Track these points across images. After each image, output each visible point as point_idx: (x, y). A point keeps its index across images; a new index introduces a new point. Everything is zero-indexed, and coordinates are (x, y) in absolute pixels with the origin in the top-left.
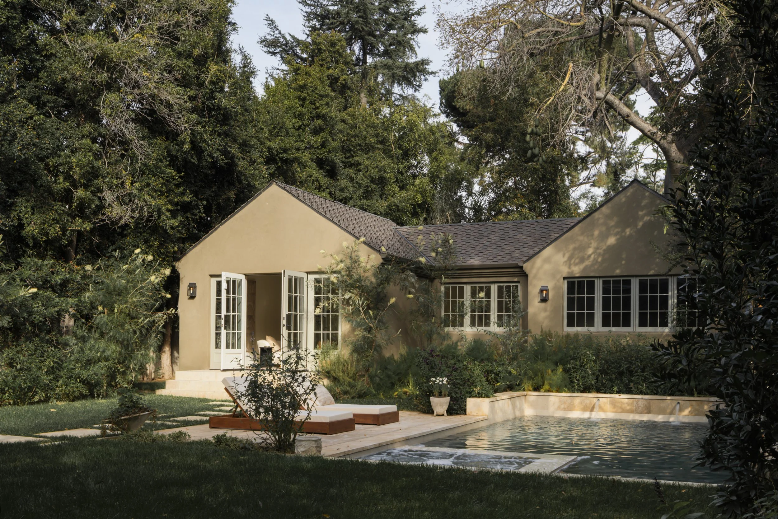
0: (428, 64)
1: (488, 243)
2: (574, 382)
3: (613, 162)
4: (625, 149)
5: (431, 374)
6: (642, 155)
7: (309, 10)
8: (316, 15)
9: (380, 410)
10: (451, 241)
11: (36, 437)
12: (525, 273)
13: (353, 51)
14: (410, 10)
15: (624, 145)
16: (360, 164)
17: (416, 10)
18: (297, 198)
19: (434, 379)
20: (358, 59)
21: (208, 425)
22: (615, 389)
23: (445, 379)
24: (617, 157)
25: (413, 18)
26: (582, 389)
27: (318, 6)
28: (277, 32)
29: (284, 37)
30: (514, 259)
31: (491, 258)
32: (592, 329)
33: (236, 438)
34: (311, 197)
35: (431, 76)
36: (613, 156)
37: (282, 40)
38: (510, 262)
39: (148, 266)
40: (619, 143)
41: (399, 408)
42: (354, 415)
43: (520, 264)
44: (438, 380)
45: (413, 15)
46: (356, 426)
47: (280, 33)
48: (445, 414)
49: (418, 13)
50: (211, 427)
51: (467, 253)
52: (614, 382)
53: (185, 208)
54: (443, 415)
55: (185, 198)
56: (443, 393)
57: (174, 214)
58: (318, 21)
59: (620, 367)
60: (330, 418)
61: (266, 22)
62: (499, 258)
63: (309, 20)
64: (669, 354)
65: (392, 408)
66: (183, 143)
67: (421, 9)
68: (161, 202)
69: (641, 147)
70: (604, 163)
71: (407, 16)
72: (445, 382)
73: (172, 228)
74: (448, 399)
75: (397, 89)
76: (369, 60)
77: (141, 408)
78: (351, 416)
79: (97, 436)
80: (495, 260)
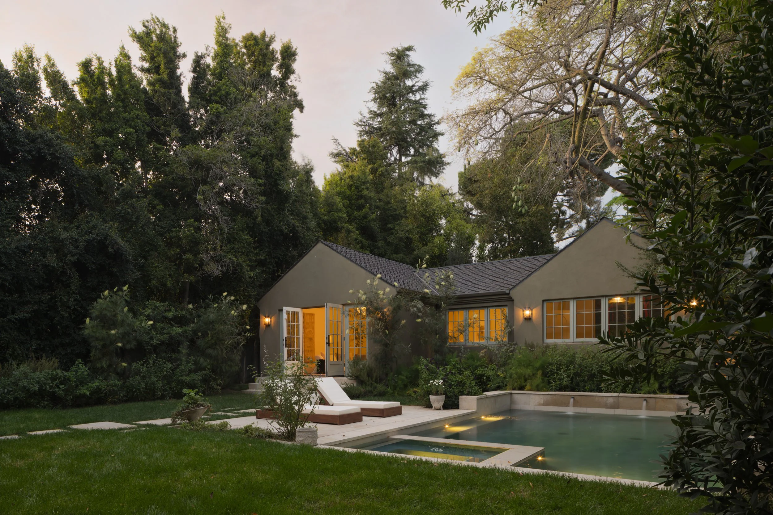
0: (444, 157)
1: (482, 278)
2: (552, 383)
3: (592, 220)
4: (601, 210)
5: (430, 377)
6: (615, 213)
7: (361, 129)
8: (366, 132)
9: (385, 405)
10: (451, 276)
11: (133, 424)
12: (511, 298)
13: (392, 155)
14: (432, 121)
15: (600, 208)
16: (392, 229)
17: (437, 121)
18: (336, 251)
19: (432, 381)
20: (396, 159)
21: (255, 417)
22: (587, 388)
23: (441, 381)
24: (595, 217)
25: (435, 127)
26: (558, 388)
27: (366, 125)
28: (340, 147)
29: (344, 150)
30: (503, 288)
31: (484, 288)
32: (567, 340)
33: (259, 428)
34: (348, 250)
35: (448, 166)
36: (592, 216)
37: (343, 152)
38: (499, 290)
39: (232, 304)
40: (596, 206)
41: (401, 404)
42: (362, 409)
43: (507, 292)
44: (436, 382)
45: (434, 124)
46: (364, 418)
47: (342, 147)
48: (442, 408)
49: (438, 123)
50: (258, 418)
51: (466, 286)
52: (586, 382)
53: (261, 263)
54: (440, 409)
55: (260, 257)
56: (439, 392)
57: (252, 268)
58: (368, 136)
59: (592, 370)
60: (339, 412)
61: (332, 141)
62: (491, 288)
63: (361, 136)
64: (622, 347)
65: (396, 404)
66: (257, 218)
67: (440, 120)
68: (241, 260)
69: (614, 207)
70: (584, 221)
71: (430, 126)
72: (440, 384)
73: (250, 277)
74: (443, 397)
75: (427, 181)
76: (404, 159)
77: (198, 405)
78: (359, 411)
79: (169, 425)
80: (487, 289)
